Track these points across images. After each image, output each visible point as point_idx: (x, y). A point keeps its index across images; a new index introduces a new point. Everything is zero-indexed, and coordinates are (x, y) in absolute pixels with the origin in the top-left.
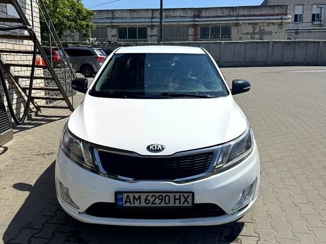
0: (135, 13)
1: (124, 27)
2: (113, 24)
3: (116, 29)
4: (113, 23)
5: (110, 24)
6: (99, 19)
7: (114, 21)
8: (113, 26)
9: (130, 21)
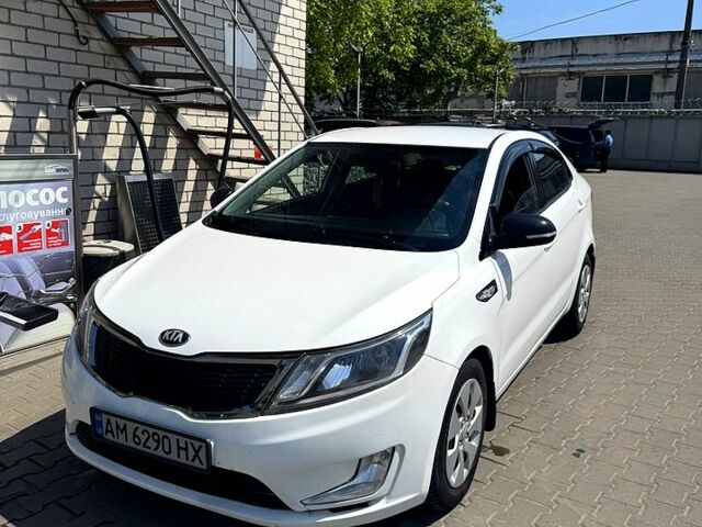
0: (628, 42)
1: (596, 74)
2: (572, 70)
3: (577, 80)
4: (572, 66)
5: (565, 70)
6: (543, 59)
7: (575, 62)
8: (571, 73)
9: (613, 61)
